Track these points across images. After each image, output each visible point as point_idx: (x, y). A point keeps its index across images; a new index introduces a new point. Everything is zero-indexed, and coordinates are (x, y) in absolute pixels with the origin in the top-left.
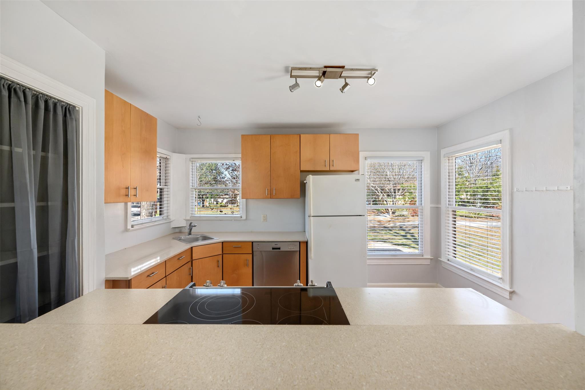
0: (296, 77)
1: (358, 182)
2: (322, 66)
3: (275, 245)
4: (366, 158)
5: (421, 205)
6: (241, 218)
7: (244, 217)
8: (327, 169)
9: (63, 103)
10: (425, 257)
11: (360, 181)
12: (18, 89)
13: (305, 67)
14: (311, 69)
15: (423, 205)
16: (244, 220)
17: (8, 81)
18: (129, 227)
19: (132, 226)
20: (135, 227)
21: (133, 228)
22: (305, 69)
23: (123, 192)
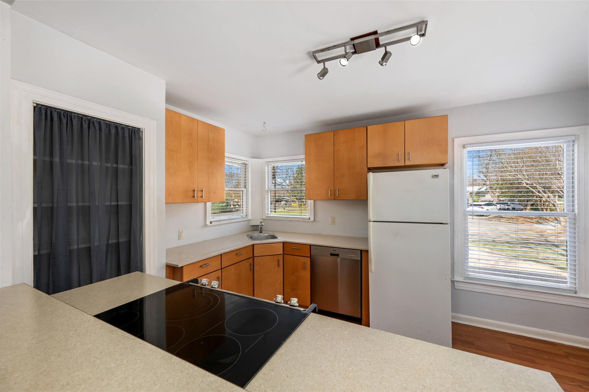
0: (324, 61)
1: (436, 179)
2: (348, 40)
3: (333, 250)
4: (464, 145)
5: (573, 212)
6: (310, 219)
7: (312, 219)
8: (402, 164)
9: (129, 127)
10: (579, 295)
11: (439, 177)
12: (95, 122)
13: (328, 47)
14: (335, 47)
15: (576, 211)
16: (312, 222)
17: (88, 117)
18: (208, 223)
19: (211, 223)
20: (213, 224)
21: (211, 224)
22: (328, 49)
23: (191, 194)
